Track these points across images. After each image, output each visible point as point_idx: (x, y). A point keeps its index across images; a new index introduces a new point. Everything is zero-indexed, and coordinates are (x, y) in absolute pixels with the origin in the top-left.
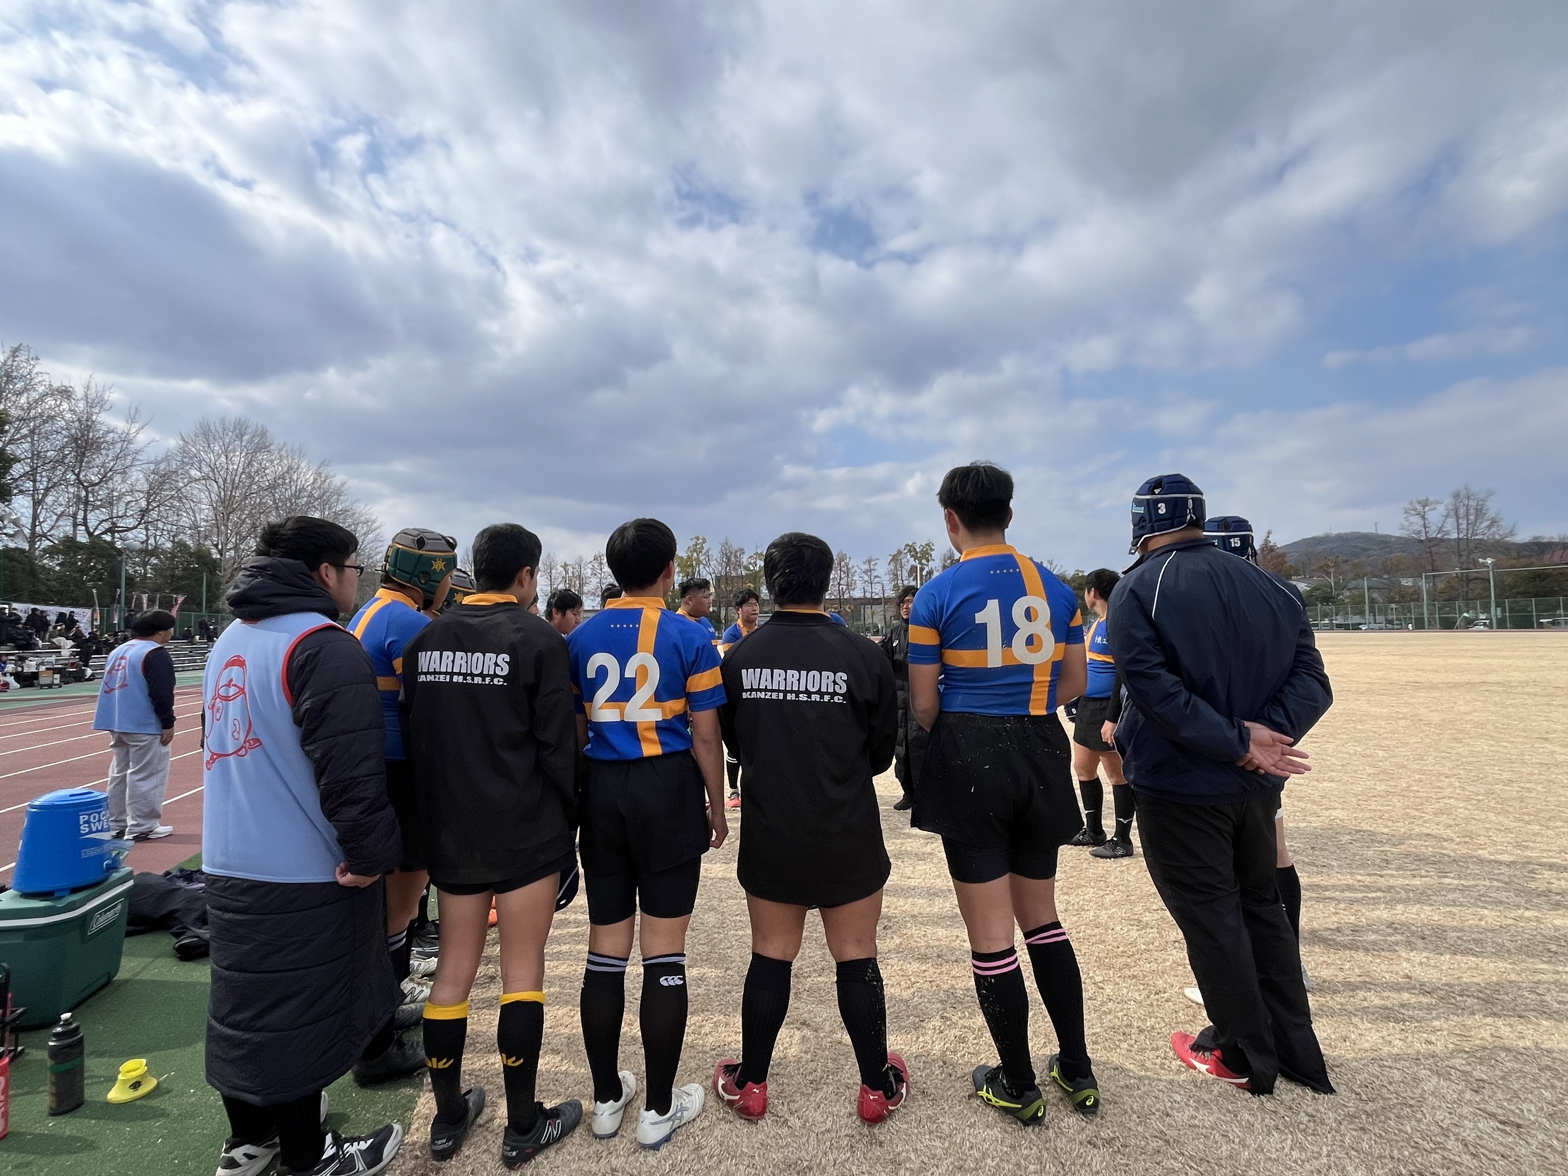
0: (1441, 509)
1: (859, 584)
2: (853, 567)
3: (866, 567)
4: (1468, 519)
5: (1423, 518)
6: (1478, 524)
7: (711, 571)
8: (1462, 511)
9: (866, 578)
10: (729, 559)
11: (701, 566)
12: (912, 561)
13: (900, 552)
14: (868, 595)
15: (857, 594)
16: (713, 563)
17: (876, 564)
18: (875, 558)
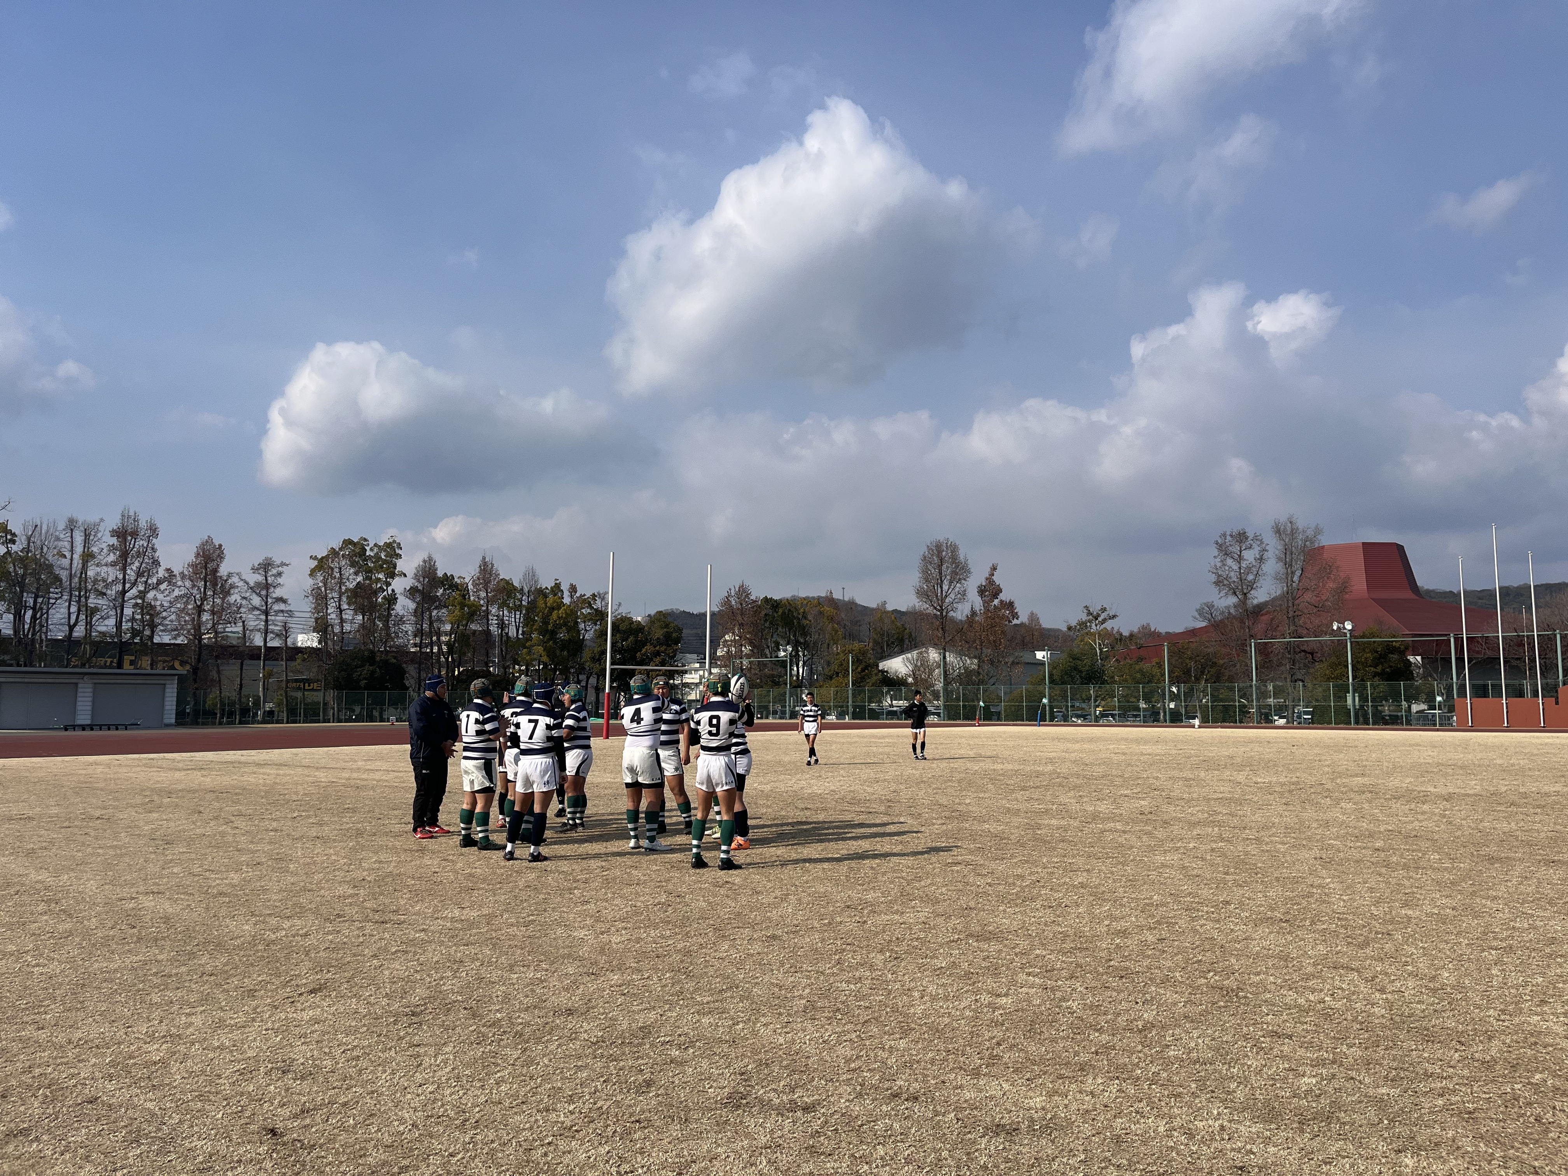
2: (230, 575)
3: (260, 578)
9: (256, 601)
13: (334, 553)
17: (280, 574)
18: (278, 562)
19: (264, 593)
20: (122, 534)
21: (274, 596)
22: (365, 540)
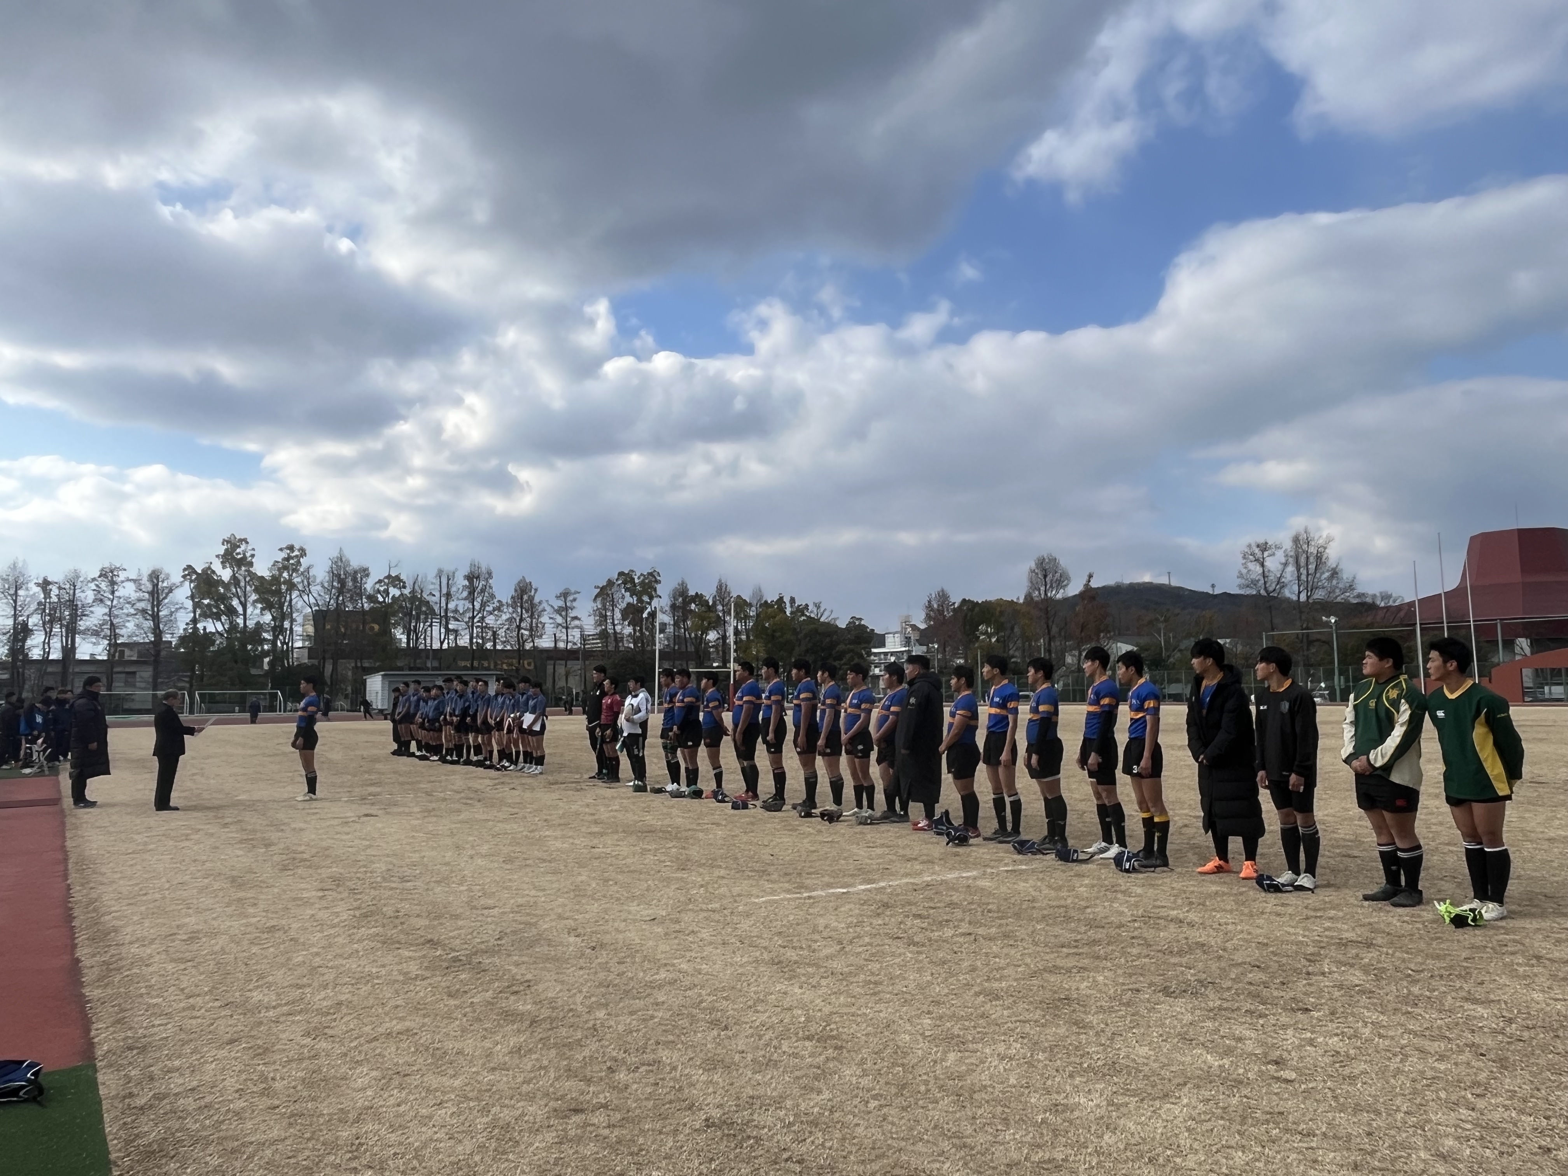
0: (1280, 556)
1: (549, 629)
2: (540, 603)
3: (561, 603)
4: (1307, 569)
5: (1262, 565)
6: (1318, 575)
7: (312, 601)
8: (1303, 561)
9: (559, 620)
10: (342, 582)
11: (295, 594)
12: (629, 599)
13: (610, 583)
14: (561, 645)
15: (545, 643)
16: (316, 589)
17: (575, 600)
18: (573, 591)
19: (564, 613)
20: (471, 577)
21: (572, 615)
22: (633, 571)
